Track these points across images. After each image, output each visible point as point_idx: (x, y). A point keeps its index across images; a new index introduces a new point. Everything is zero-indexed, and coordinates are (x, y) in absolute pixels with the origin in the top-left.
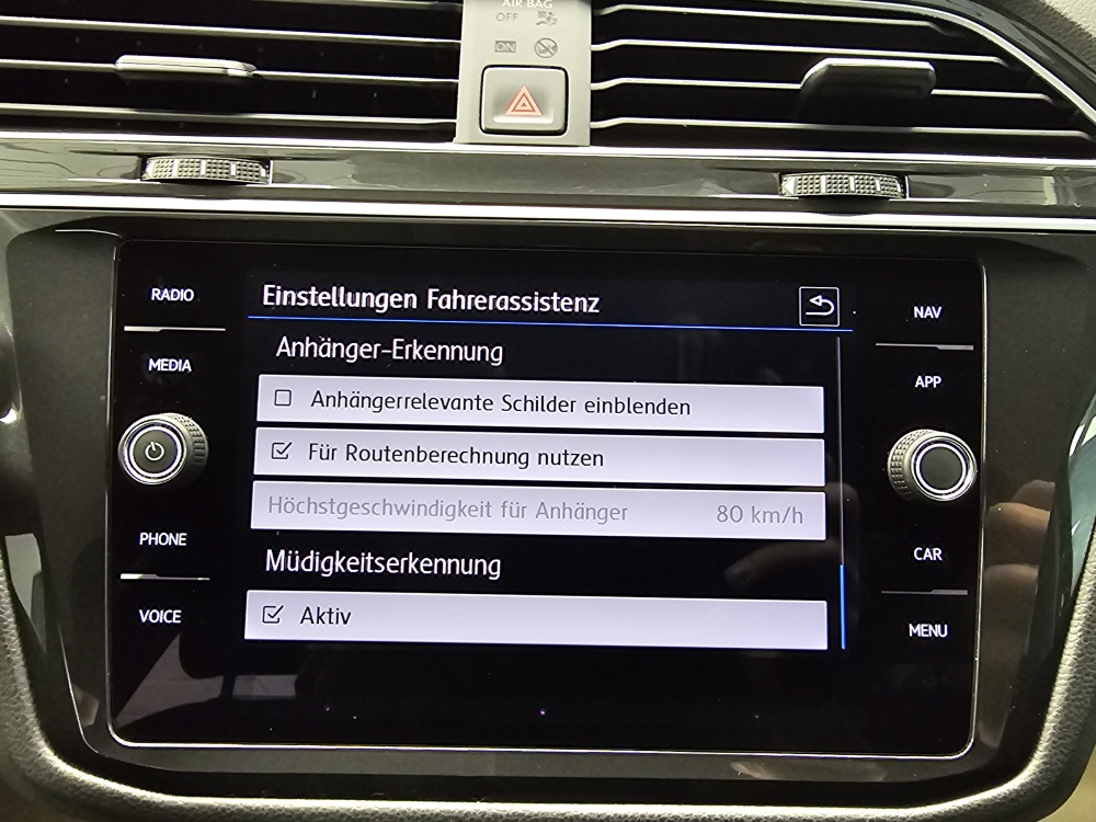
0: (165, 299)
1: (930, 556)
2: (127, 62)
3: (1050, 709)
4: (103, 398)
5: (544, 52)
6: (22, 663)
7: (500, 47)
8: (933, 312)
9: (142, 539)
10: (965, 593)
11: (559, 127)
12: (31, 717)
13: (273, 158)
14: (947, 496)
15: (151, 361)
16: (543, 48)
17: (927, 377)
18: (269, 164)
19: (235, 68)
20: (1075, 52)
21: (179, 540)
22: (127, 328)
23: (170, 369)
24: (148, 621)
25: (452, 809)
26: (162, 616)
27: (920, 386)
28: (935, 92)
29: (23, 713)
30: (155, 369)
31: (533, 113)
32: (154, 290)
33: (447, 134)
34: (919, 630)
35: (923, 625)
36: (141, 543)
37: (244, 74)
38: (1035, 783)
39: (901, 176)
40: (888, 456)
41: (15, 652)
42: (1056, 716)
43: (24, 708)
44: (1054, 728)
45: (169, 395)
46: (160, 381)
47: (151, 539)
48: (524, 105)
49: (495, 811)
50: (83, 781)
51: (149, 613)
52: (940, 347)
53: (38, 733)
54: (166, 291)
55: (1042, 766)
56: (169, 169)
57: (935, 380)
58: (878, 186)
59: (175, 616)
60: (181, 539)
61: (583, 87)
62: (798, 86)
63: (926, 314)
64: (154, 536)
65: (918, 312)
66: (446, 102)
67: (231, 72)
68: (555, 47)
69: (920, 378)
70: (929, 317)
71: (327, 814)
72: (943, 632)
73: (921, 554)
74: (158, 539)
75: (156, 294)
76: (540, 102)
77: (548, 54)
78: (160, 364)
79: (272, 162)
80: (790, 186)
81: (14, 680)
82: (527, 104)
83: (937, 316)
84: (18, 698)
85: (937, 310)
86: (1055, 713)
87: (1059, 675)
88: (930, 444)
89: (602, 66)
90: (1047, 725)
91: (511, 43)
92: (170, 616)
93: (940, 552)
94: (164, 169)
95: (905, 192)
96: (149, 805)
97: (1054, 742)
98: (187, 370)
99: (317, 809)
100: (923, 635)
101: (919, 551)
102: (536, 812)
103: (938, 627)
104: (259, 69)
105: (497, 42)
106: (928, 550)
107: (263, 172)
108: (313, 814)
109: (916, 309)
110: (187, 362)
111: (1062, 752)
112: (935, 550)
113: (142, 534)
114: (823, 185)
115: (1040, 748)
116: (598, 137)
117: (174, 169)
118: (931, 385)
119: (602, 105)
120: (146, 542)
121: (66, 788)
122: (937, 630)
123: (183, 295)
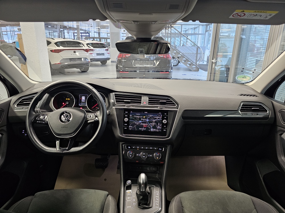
1: (165, 126)
2: (125, 101)
7: (144, 100)
8: (166, 114)
10: (167, 128)
11: (147, 104)
15: (125, 116)
18: (132, 106)
19: (130, 101)
20: (174, 100)
21: (127, 124)
28: (167, 102)
33: (141, 104)
40: (163, 121)
50: (122, 136)
52: (166, 116)
53: (119, 133)
56: (127, 106)
61: (148, 102)
62: (159, 102)
64: (125, 124)
66: (141, 102)
77: (146, 100)
80: (158, 107)
82: (145, 103)
89: (149, 101)
92: (126, 128)
95: (164, 108)
96: (125, 137)
110: (127, 116)
114: (160, 107)
116: (149, 104)
119: (149, 103)
122: (165, 130)
123: (127, 112)
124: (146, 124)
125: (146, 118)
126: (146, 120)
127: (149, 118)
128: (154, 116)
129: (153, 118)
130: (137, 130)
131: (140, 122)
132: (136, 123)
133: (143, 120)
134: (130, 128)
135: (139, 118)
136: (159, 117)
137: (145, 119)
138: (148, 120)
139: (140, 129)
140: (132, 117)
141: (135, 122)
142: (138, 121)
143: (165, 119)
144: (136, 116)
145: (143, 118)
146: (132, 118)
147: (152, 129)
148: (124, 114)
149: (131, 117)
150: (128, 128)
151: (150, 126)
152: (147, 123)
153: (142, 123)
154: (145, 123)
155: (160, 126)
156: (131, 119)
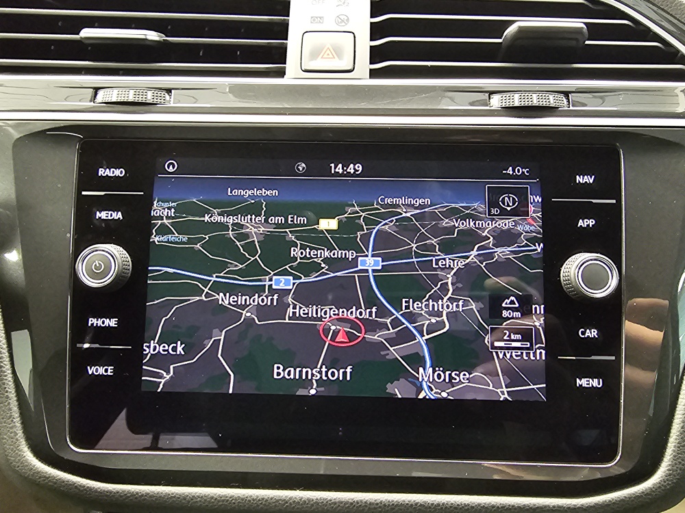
0: (107, 175)
1: (589, 334)
2: (86, 33)
3: (671, 435)
4: (68, 235)
5: (341, 23)
6: (15, 399)
7: (314, 20)
8: (589, 179)
9: (90, 323)
10: (613, 358)
11: (350, 67)
12: (20, 433)
13: (173, 89)
14: (599, 294)
15: (98, 213)
16: (340, 21)
17: (585, 220)
18: (171, 92)
19: (153, 36)
20: (678, 16)
21: (112, 323)
22: (84, 193)
23: (110, 218)
24: (93, 373)
25: (281, 495)
26: (101, 371)
27: (581, 226)
28: (587, 42)
29: (15, 430)
30: (100, 218)
31: (334, 60)
32: (100, 169)
33: (281, 73)
34: (584, 382)
35: (586, 379)
36: (90, 325)
37: (157, 39)
38: (662, 483)
39: (566, 94)
40: (560, 270)
41: (11, 392)
42: (676, 439)
43: (15, 426)
44: (675, 447)
45: (108, 233)
46: (103, 225)
47: (96, 322)
48: (328, 54)
49: (308, 496)
50: (50, 474)
51: (94, 369)
52: (594, 201)
53: (24, 442)
54: (108, 170)
55: (667, 472)
56: (110, 96)
57: (591, 222)
58: (552, 100)
59: (109, 371)
60: (114, 322)
61: (365, 44)
62: (500, 41)
63: (585, 181)
64: (97, 321)
65: (579, 179)
66: (279, 55)
67: (150, 38)
68: (348, 20)
69: (581, 221)
70: (586, 182)
71: (202, 497)
72: (599, 384)
73: (583, 333)
74: (100, 322)
75: (101, 172)
76: (338, 52)
77: (343, 24)
78: (103, 215)
79: (173, 91)
80: (496, 102)
81: (10, 409)
82: (330, 53)
83: (591, 181)
84: (12, 421)
85: (591, 177)
86: (675, 437)
87: (677, 412)
88: (587, 261)
89: (376, 31)
90: (669, 445)
91: (320, 18)
92: (106, 370)
93: (596, 332)
94: (108, 96)
95: (569, 104)
96: (90, 489)
97: (675, 456)
98: (119, 218)
99: (196, 493)
100: (586, 386)
101: (582, 332)
102: (335, 497)
103: (596, 380)
104: (167, 36)
105: (312, 17)
106: (588, 331)
107: (167, 97)
108: (193, 496)
109: (578, 177)
110: (120, 213)
111: (680, 463)
112: (593, 330)
113: (90, 319)
114: (516, 101)
115: (665, 459)
116: (374, 74)
117: (114, 96)
118: (588, 225)
119: (376, 54)
120: (92, 324)
121: (40, 478)
122: (595, 383)
123: (118, 172)
124: (353, 314)
125: (347, 237)
126: (351, 255)
127: (384, 241)
128: (452, 213)
129: (436, 231)
130: (250, 388)
131: (283, 282)
132: (224, 300)
133: (308, 267)
134: (161, 361)
135: (267, 240)
136: (506, 224)
137: (338, 253)
138: (370, 263)
139: (279, 371)
140: (181, 228)
141: (217, 287)
142: (253, 271)
143: (586, 242)
144: (230, 220)
145: (321, 240)
146: (175, 237)
147: (426, 374)
148: (80, 200)
149: (164, 230)
150: (131, 363)
151: (406, 336)
152: (371, 301)
153: (305, 295)
154: (342, 293)
155: (527, 335)
156: (171, 255)
